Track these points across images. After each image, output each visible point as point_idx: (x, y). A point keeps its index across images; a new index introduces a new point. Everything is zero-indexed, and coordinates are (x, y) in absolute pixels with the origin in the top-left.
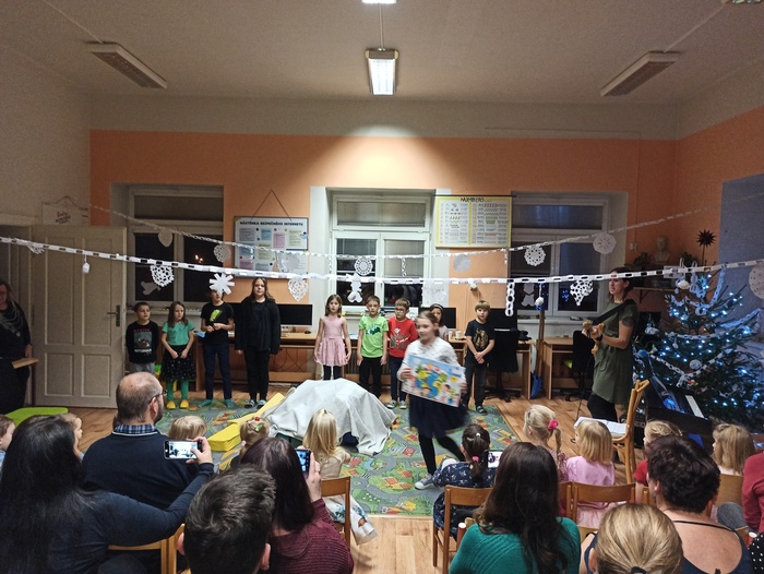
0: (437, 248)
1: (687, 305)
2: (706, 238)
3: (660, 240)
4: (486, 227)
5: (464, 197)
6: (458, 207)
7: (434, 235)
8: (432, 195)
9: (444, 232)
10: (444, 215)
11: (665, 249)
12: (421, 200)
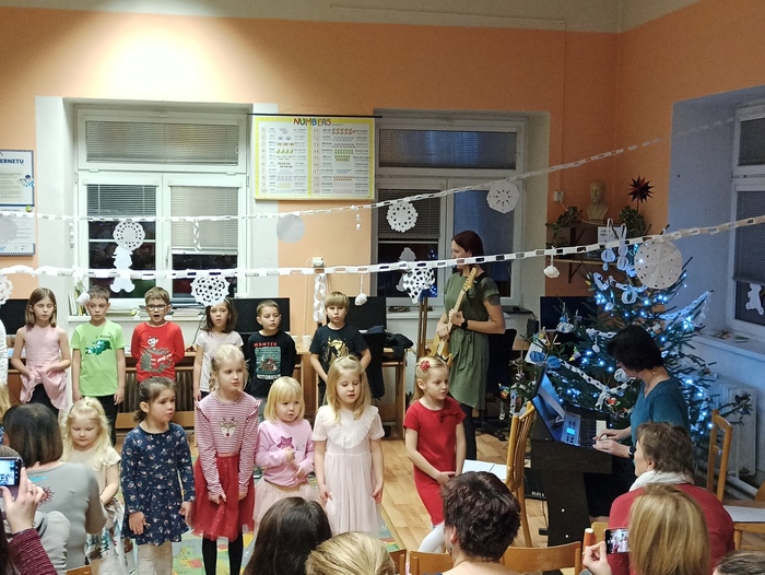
0: (258, 201)
1: (612, 288)
2: (642, 190)
3: (594, 187)
4: (336, 166)
5: (299, 117)
6: (291, 133)
7: (253, 179)
8: (247, 112)
9: (268, 175)
10: (267, 147)
11: (601, 201)
12: (229, 120)
